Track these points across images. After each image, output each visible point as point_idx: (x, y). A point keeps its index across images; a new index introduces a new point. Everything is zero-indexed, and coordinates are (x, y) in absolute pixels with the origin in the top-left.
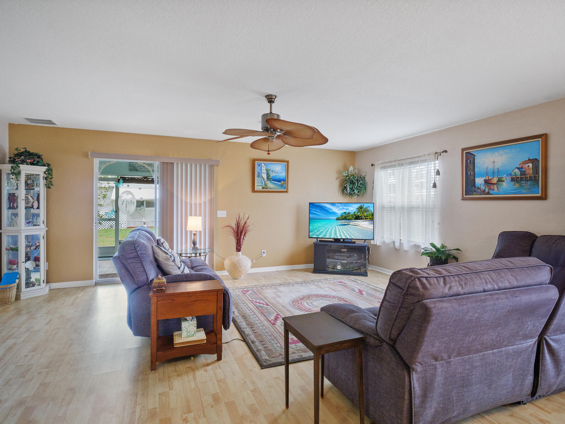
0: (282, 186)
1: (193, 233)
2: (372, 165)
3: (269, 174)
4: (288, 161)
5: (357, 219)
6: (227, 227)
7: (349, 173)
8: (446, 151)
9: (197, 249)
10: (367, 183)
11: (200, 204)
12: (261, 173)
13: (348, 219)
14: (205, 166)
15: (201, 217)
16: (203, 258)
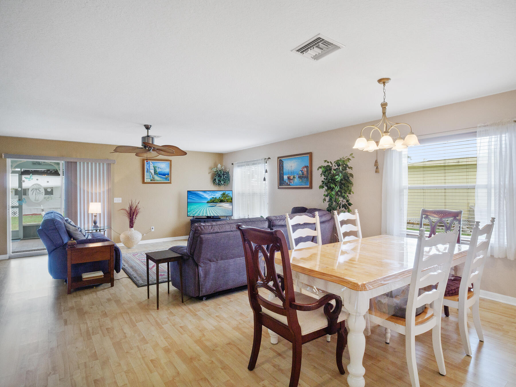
0: (166, 179)
1: (94, 215)
2: (232, 164)
3: (156, 170)
4: (171, 160)
5: (221, 202)
6: (123, 210)
7: (218, 169)
8: (270, 158)
9: (97, 227)
10: (230, 176)
11: (100, 193)
12: (150, 169)
13: (215, 202)
14: (103, 164)
15: (100, 203)
16: (102, 233)
